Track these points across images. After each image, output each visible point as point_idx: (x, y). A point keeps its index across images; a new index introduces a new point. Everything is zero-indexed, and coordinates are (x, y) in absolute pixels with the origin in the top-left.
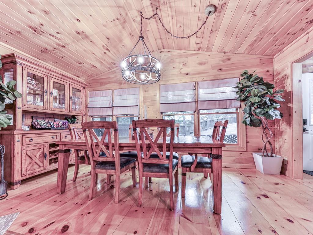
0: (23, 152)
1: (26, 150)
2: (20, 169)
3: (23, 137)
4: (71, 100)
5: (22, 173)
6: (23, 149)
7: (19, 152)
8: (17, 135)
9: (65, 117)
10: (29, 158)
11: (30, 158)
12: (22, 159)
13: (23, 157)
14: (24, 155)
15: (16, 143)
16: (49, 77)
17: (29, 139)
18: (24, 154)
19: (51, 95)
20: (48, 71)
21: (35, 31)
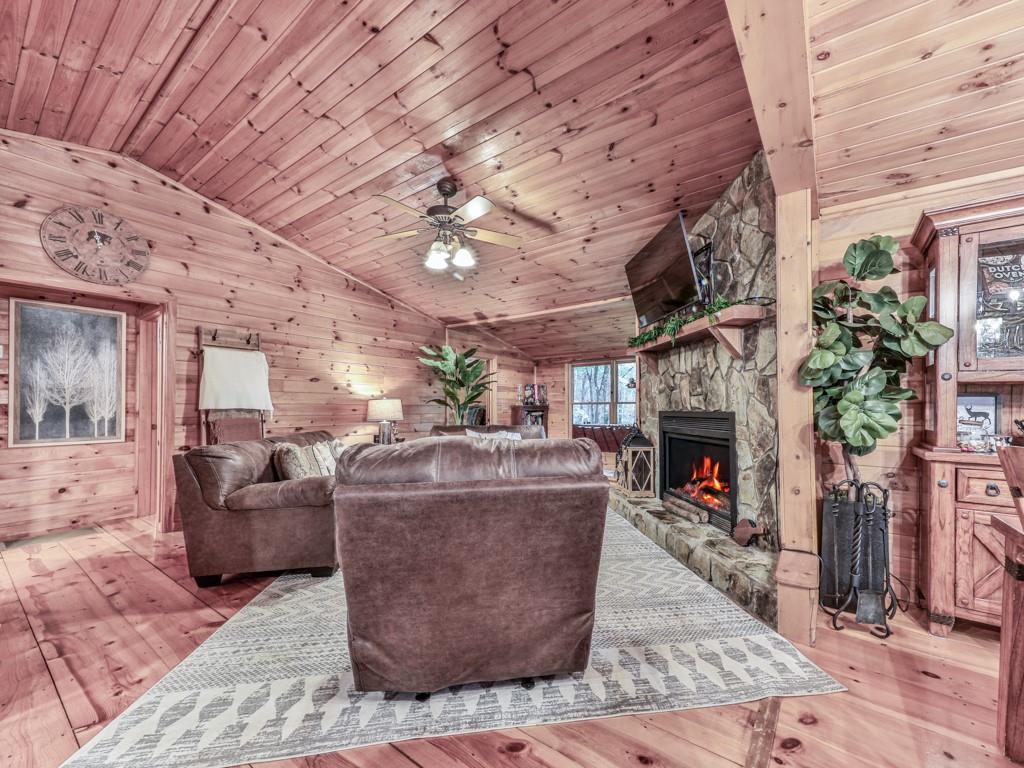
0: (959, 524)
1: (971, 520)
2: (949, 579)
3: (959, 475)
5: (959, 596)
6: (959, 515)
7: (947, 522)
8: (937, 465)
10: (985, 554)
11: (989, 555)
12: (958, 550)
13: (960, 541)
14: (964, 539)
15: (935, 491)
17: (984, 484)
18: (965, 532)
21: (983, 85)
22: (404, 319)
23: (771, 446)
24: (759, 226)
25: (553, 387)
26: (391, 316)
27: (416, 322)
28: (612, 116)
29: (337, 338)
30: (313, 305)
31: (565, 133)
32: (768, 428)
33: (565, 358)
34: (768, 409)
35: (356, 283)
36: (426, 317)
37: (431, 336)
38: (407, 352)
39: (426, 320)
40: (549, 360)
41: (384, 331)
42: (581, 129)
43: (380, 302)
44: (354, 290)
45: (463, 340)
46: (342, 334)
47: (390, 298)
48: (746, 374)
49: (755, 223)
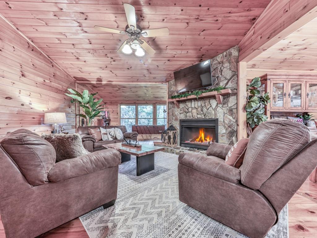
4: (308, 98)
9: (296, 115)
16: (287, 81)
19: (288, 97)
20: (287, 77)
22: (58, 73)
23: (234, 127)
24: (230, 69)
25: (113, 112)
26: (52, 70)
27: (63, 76)
28: (212, 20)
29: (23, 75)
30: (6, 51)
31: (196, 19)
32: (233, 122)
33: (118, 102)
34: (233, 117)
35: (33, 47)
36: (68, 75)
37: (70, 85)
38: (59, 90)
39: (67, 76)
40: (111, 102)
41: (49, 77)
42: (201, 20)
43: (47, 62)
44: (33, 50)
45: (81, 89)
46: (26, 73)
47: (52, 61)
48: (224, 108)
49: (229, 68)
